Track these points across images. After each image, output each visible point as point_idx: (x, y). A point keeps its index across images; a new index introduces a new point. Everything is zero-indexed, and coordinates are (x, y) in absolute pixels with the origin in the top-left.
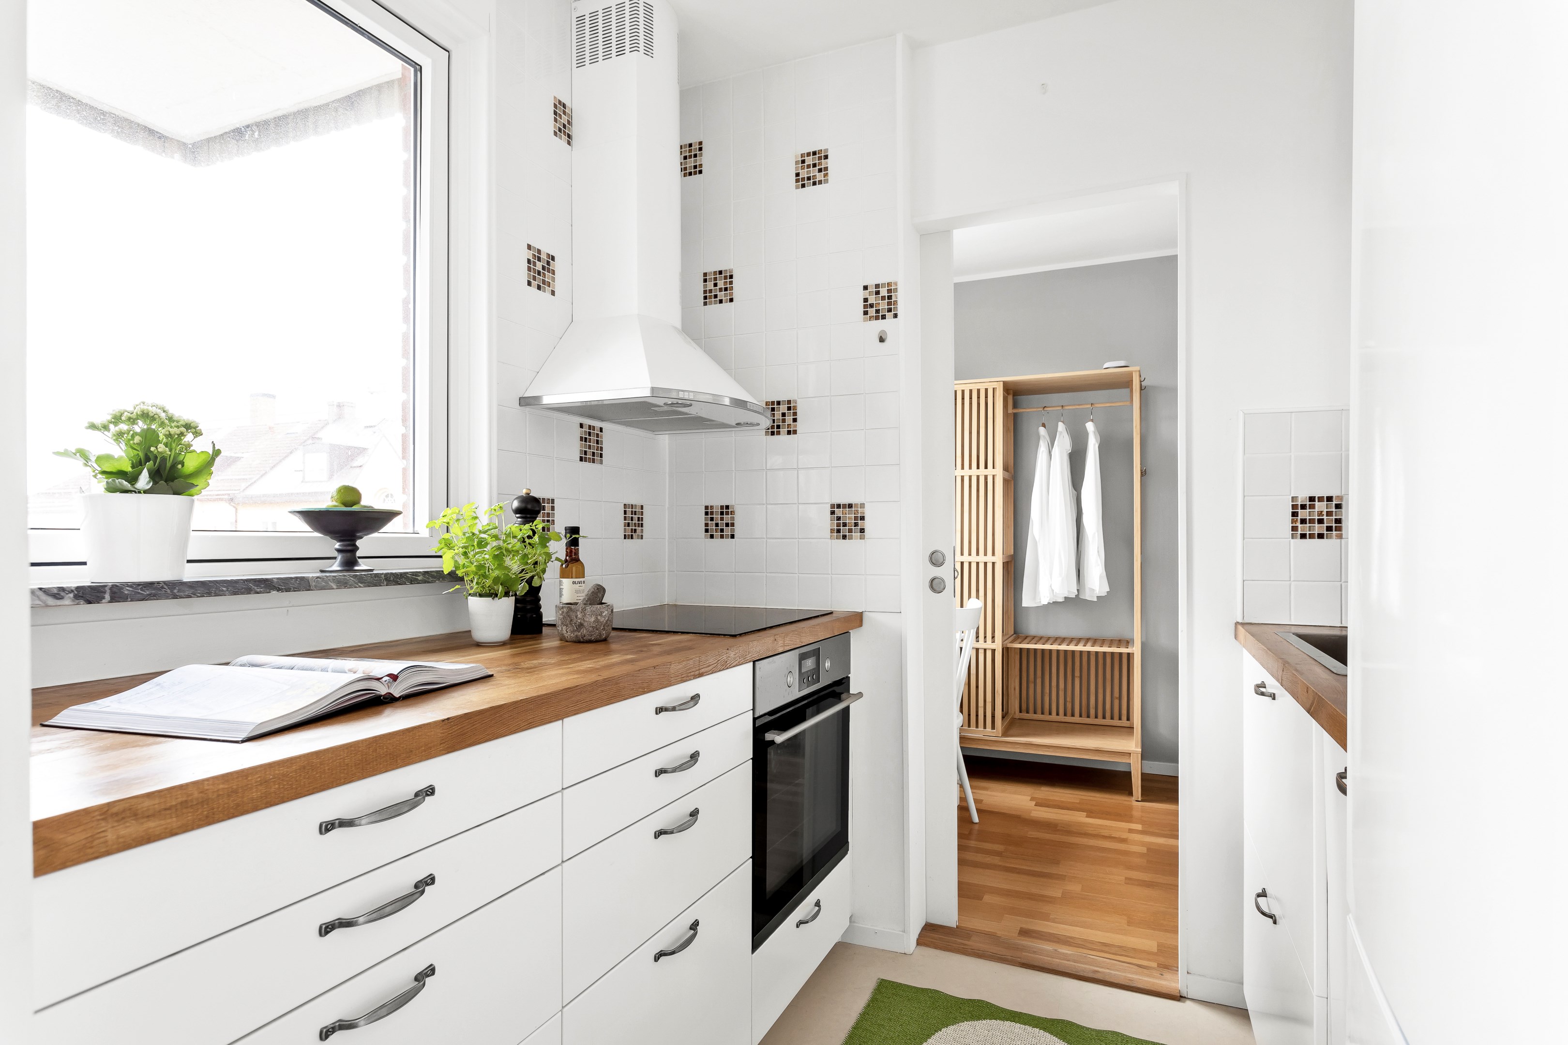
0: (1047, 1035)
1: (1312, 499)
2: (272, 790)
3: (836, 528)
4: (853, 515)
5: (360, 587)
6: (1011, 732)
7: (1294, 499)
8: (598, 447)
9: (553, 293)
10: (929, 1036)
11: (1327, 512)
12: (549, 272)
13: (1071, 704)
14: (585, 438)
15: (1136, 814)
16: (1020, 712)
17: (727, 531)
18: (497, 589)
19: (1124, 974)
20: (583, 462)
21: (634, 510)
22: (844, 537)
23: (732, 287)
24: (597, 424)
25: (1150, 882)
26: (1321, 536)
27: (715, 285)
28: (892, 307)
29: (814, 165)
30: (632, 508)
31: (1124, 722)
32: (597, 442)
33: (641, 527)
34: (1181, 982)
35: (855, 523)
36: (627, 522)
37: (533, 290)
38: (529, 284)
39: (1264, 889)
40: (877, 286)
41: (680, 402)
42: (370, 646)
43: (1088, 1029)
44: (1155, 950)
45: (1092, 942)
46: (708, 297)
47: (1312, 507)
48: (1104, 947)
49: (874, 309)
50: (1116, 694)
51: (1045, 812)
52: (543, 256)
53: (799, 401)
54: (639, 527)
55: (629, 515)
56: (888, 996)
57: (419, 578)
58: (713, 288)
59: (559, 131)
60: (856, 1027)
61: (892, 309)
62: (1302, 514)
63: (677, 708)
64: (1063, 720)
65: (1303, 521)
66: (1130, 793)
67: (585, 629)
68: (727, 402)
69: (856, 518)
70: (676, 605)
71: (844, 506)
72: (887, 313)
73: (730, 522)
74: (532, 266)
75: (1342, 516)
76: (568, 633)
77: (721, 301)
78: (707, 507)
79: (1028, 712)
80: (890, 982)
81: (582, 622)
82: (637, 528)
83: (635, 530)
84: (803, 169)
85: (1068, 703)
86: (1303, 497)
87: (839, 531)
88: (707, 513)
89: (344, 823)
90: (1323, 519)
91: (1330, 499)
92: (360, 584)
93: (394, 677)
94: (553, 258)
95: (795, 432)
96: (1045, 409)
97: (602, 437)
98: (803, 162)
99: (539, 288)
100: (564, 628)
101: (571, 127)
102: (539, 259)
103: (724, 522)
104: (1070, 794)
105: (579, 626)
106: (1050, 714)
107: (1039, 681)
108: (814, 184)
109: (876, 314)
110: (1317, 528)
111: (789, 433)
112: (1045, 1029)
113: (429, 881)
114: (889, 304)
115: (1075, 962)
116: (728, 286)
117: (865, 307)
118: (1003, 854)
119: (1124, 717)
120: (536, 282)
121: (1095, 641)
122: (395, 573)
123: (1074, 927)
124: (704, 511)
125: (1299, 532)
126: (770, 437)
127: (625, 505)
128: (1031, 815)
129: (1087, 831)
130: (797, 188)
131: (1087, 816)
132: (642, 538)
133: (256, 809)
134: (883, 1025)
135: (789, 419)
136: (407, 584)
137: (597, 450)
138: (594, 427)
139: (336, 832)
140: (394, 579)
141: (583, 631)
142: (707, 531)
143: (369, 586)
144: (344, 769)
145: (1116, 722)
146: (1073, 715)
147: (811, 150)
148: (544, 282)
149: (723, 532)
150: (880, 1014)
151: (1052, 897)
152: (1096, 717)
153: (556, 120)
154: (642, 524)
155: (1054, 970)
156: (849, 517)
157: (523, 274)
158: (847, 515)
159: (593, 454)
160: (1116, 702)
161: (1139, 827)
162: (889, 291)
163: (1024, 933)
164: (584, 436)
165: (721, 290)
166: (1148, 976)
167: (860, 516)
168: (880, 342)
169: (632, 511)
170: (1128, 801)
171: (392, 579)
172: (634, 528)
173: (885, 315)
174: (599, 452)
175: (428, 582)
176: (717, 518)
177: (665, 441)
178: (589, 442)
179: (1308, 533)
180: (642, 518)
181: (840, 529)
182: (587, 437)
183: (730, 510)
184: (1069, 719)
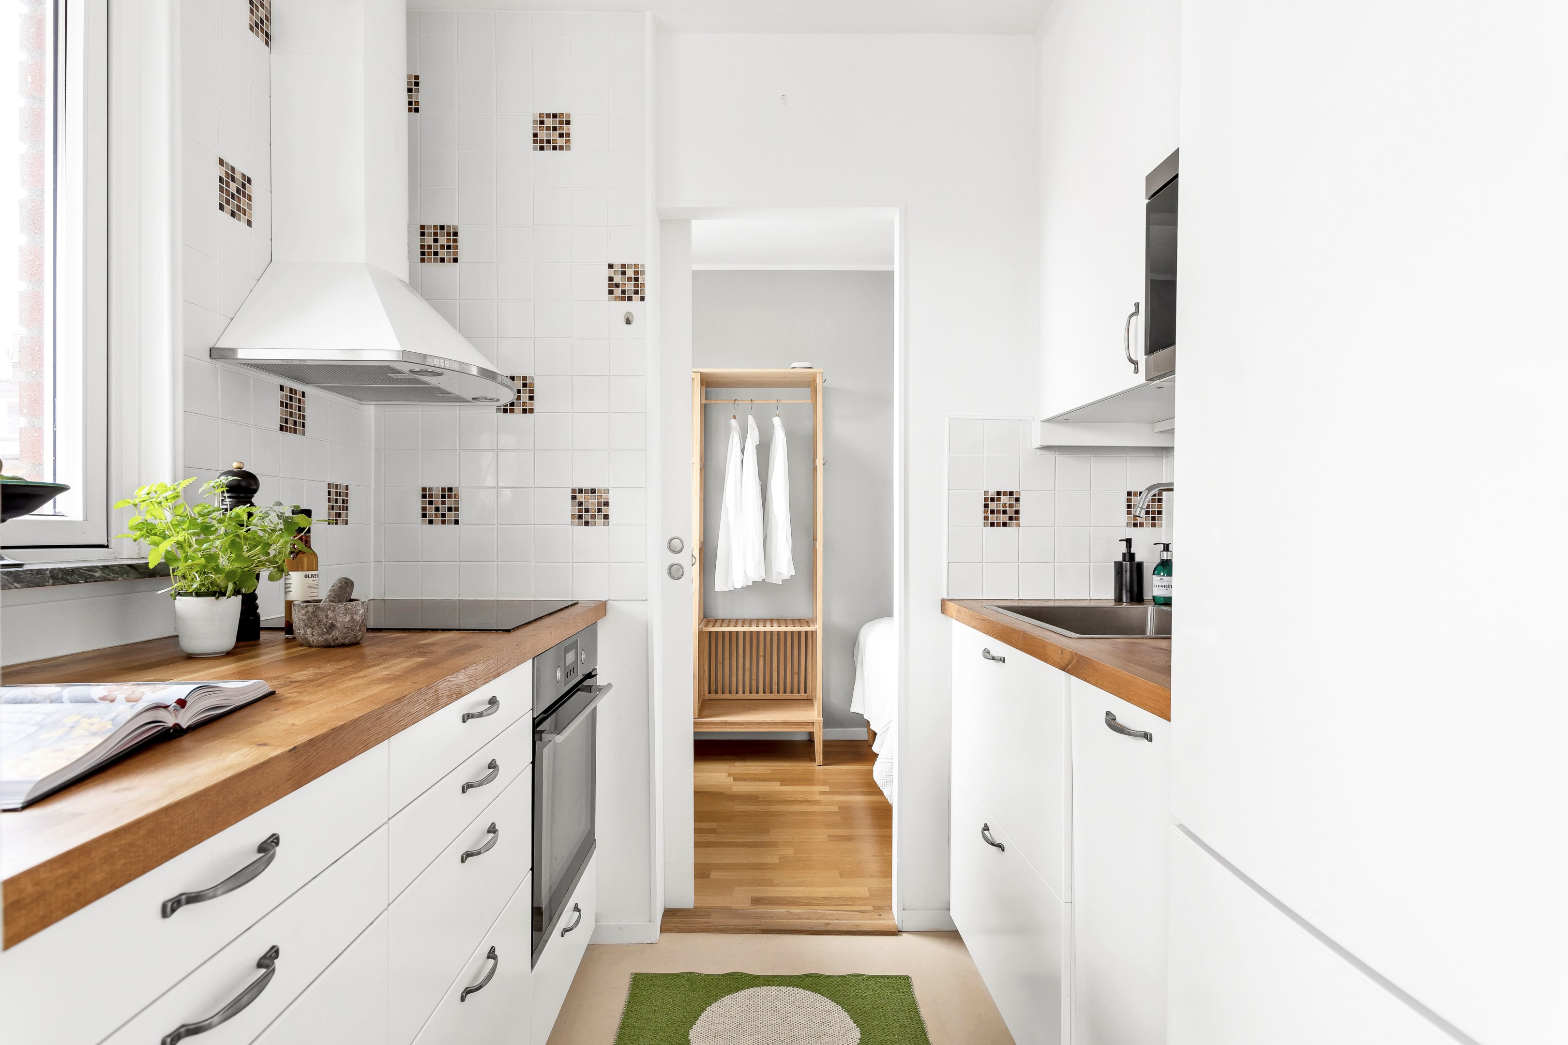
0: (801, 990)
1: (999, 493)
2: (118, 867)
3: (577, 514)
4: (596, 501)
5: (16, 588)
6: (705, 713)
7: (986, 493)
8: (300, 414)
9: (249, 223)
10: (696, 1018)
11: (1009, 504)
12: (244, 196)
13: (756, 682)
14: (286, 403)
15: (820, 777)
16: (710, 693)
17: (451, 516)
18: (224, 586)
19: (850, 921)
20: (284, 432)
21: (338, 491)
22: (587, 523)
23: (457, 245)
24: (299, 387)
25: (848, 836)
26: (1005, 524)
27: (436, 241)
28: (639, 289)
29: (555, 129)
30: (337, 489)
31: (802, 695)
32: (300, 409)
33: (346, 510)
34: (896, 917)
35: (599, 509)
36: (331, 504)
37: (225, 216)
38: (221, 207)
39: (986, 824)
40: (623, 266)
41: (430, 369)
42: (23, 667)
43: (833, 977)
44: (867, 895)
45: (816, 898)
46: (425, 254)
47: (999, 500)
48: (827, 901)
49: (620, 289)
50: (796, 670)
51: (744, 786)
52: (238, 176)
53: (536, 378)
54: (343, 510)
55: (333, 496)
56: (646, 989)
57: (97, 575)
58: (432, 243)
59: (256, 26)
60: (623, 1026)
61: (639, 292)
62: (992, 506)
63: (484, 714)
64: (749, 698)
65: (992, 512)
66: (813, 759)
67: (337, 631)
68: (474, 371)
69: (599, 504)
70: (384, 600)
71: (587, 491)
72: (633, 295)
73: (453, 506)
74: (224, 186)
75: (1019, 508)
76: (315, 637)
77: (442, 260)
78: (424, 489)
79: (716, 693)
80: (644, 974)
81: (335, 622)
82: (341, 512)
83: (340, 514)
84: (542, 130)
85: (753, 681)
86: (992, 493)
87: (580, 517)
88: (424, 496)
89: (193, 898)
90: (1006, 510)
91: (1011, 493)
92: (16, 585)
93: (182, 703)
94: (249, 181)
95: (531, 411)
96: (736, 402)
97: (304, 403)
98: (542, 122)
99: (233, 214)
100: (309, 631)
101: (269, 24)
102: (233, 179)
103: (446, 506)
104: (762, 766)
105: (329, 627)
106: (737, 693)
107: (727, 662)
108: (555, 148)
109: (622, 294)
110: (1003, 518)
111: (524, 411)
112: (798, 986)
113: (273, 955)
114: (636, 285)
115: (808, 919)
116: (452, 244)
117: (610, 285)
118: (717, 830)
119: (802, 690)
120: (230, 207)
121: (779, 622)
122: (65, 569)
123: (798, 888)
124: (420, 493)
125: (990, 521)
126: (502, 415)
127: (329, 484)
128: (733, 790)
129: (786, 799)
130: (535, 149)
131: (781, 785)
132: (347, 524)
133: (99, 896)
134: (649, 1018)
135: (525, 397)
136: (80, 583)
137: (299, 419)
138: (295, 391)
139: (183, 911)
140: (62, 577)
141: (335, 633)
142: (424, 516)
143: (29, 587)
144: (194, 827)
145: (795, 696)
146: (757, 692)
147: (552, 112)
148: (239, 208)
149: (445, 517)
150: (643, 1009)
151: (770, 864)
152: (778, 692)
153: (252, 11)
154: (347, 507)
155: (791, 930)
156: (592, 503)
157: (214, 196)
158: (590, 501)
159: (295, 423)
160: (796, 677)
161: (827, 789)
162: (636, 273)
163: (756, 901)
164: (285, 401)
165: (442, 247)
166: (870, 918)
167: (604, 502)
168: (626, 323)
169: (336, 492)
170: (812, 766)
171: (60, 576)
172: (338, 511)
173: (632, 297)
174: (302, 421)
175: (109, 580)
176: (437, 502)
177: (370, 411)
178: (290, 409)
179: (996, 521)
180: (347, 500)
181: (582, 515)
182: (288, 402)
183: (453, 493)
184: (754, 696)
